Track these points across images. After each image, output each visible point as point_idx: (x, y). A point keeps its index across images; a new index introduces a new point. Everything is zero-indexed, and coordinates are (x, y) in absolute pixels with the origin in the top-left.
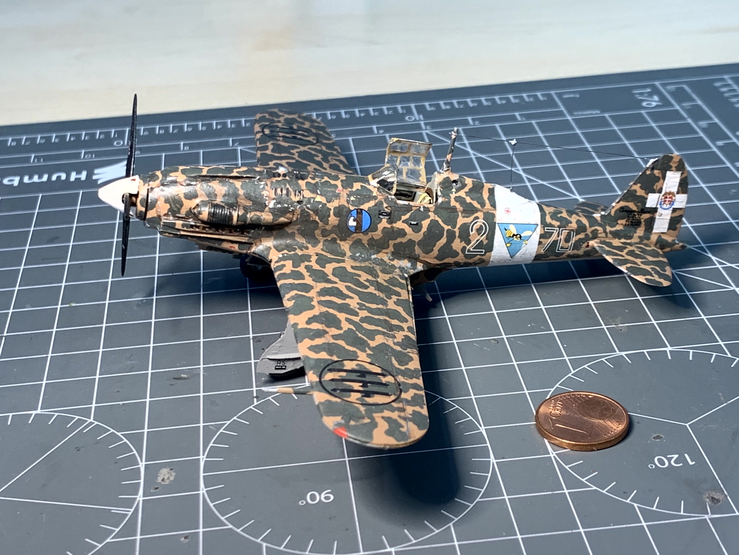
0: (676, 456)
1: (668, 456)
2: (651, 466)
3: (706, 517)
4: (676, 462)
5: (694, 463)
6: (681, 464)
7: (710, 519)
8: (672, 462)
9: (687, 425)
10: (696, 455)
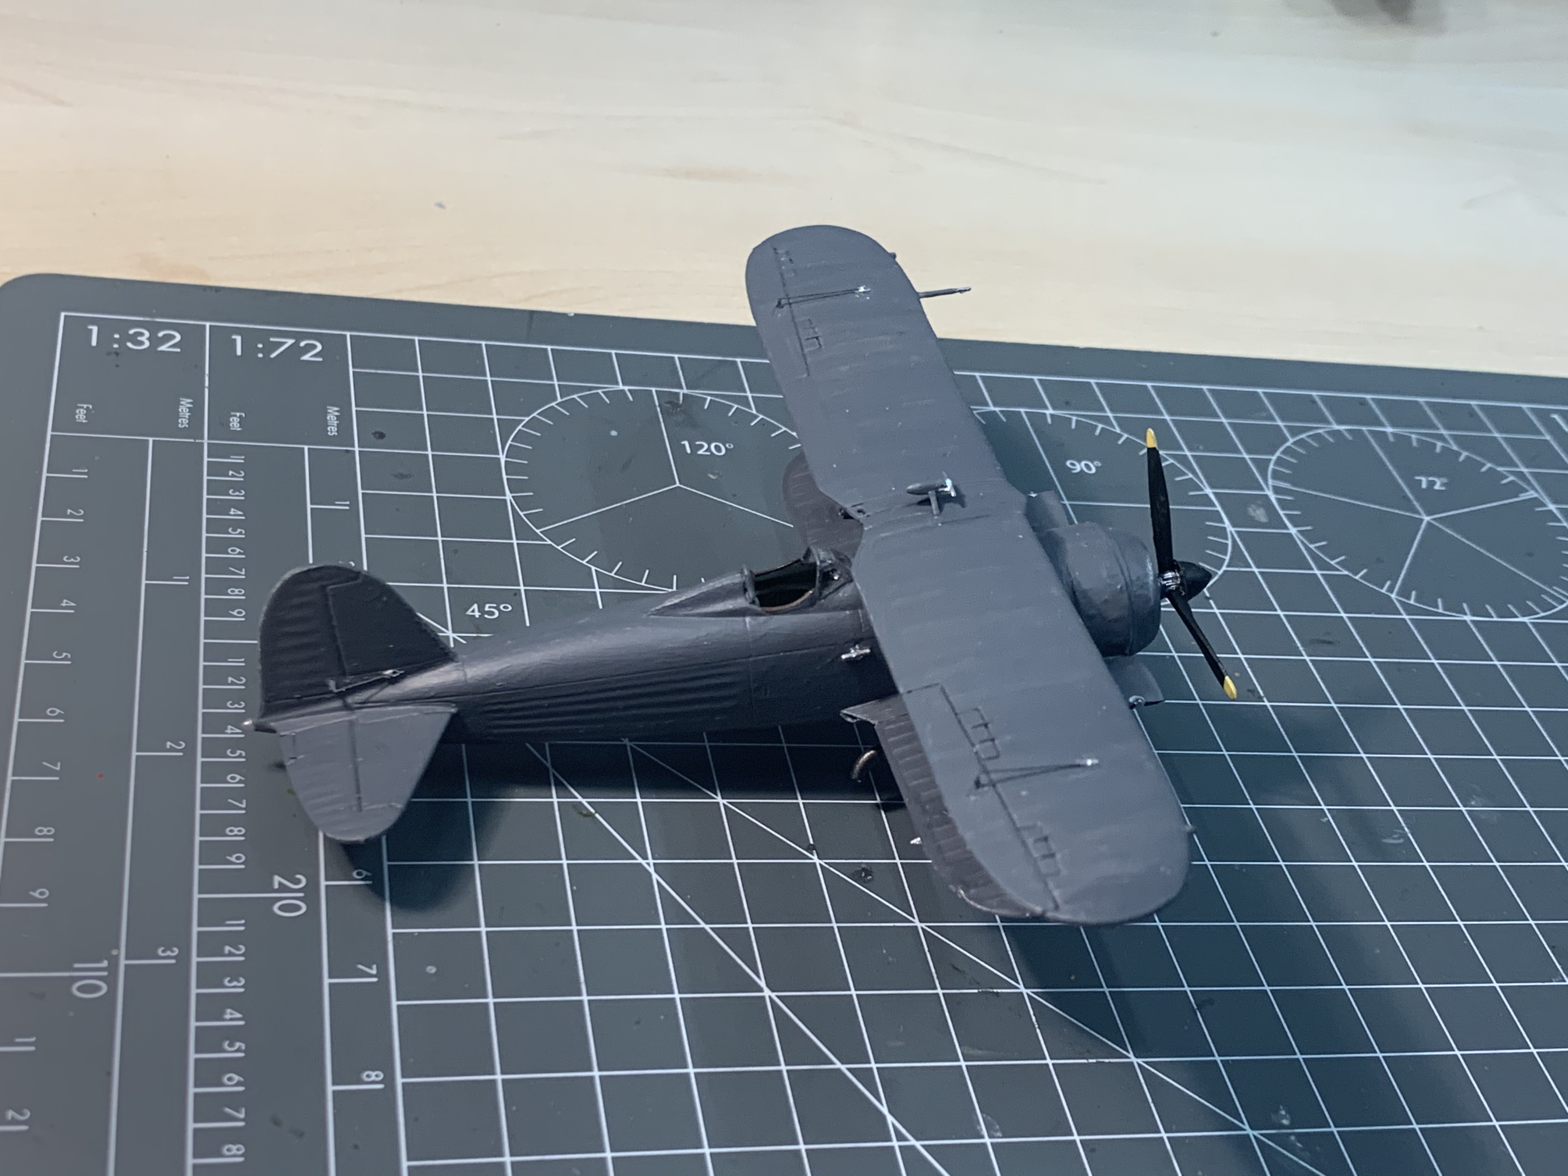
0: (701, 452)
1: (708, 453)
2: (730, 446)
3: (685, 391)
4: (702, 446)
5: (683, 443)
6: (698, 443)
7: (681, 387)
8: (706, 446)
9: (678, 484)
10: (678, 449)
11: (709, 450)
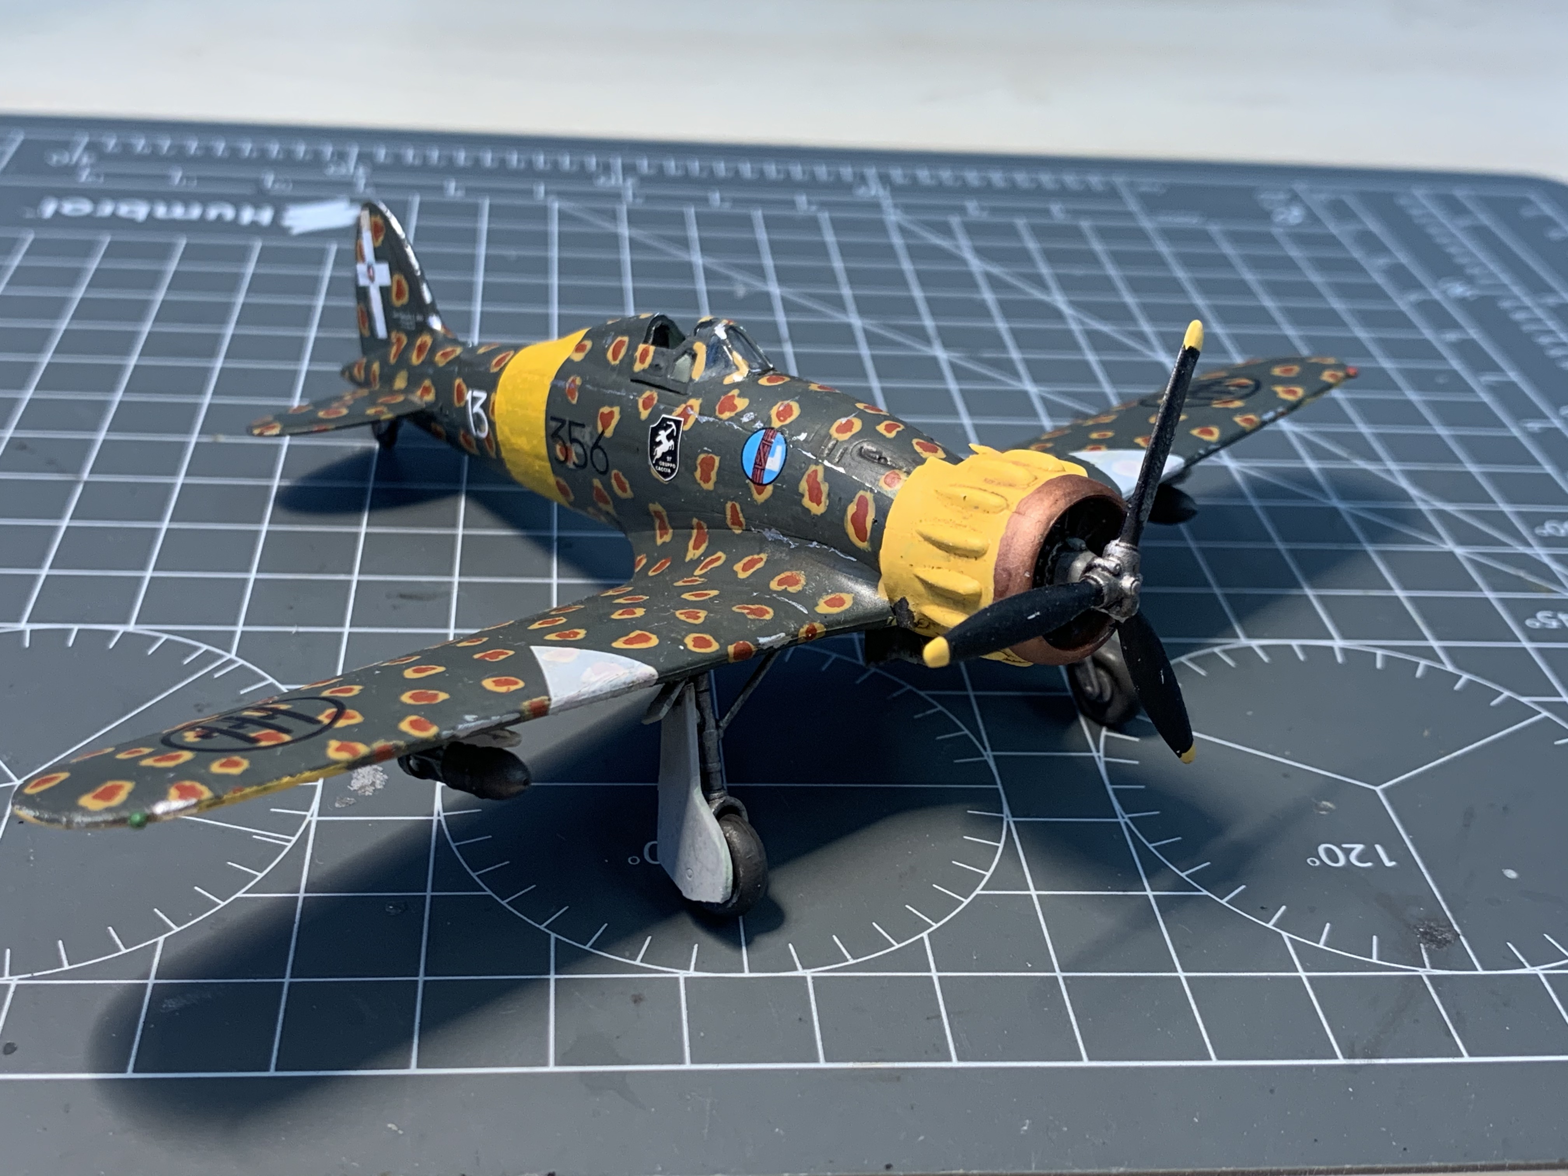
0: (1359, 847)
1: (1344, 846)
2: (1314, 862)
3: (1421, 972)
5: (1393, 864)
6: (1369, 864)
7: (1429, 977)
8: (1353, 858)
9: (1378, 789)
10: (1396, 849)
11: (1347, 852)
